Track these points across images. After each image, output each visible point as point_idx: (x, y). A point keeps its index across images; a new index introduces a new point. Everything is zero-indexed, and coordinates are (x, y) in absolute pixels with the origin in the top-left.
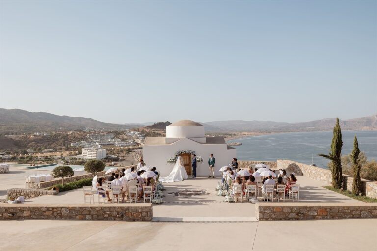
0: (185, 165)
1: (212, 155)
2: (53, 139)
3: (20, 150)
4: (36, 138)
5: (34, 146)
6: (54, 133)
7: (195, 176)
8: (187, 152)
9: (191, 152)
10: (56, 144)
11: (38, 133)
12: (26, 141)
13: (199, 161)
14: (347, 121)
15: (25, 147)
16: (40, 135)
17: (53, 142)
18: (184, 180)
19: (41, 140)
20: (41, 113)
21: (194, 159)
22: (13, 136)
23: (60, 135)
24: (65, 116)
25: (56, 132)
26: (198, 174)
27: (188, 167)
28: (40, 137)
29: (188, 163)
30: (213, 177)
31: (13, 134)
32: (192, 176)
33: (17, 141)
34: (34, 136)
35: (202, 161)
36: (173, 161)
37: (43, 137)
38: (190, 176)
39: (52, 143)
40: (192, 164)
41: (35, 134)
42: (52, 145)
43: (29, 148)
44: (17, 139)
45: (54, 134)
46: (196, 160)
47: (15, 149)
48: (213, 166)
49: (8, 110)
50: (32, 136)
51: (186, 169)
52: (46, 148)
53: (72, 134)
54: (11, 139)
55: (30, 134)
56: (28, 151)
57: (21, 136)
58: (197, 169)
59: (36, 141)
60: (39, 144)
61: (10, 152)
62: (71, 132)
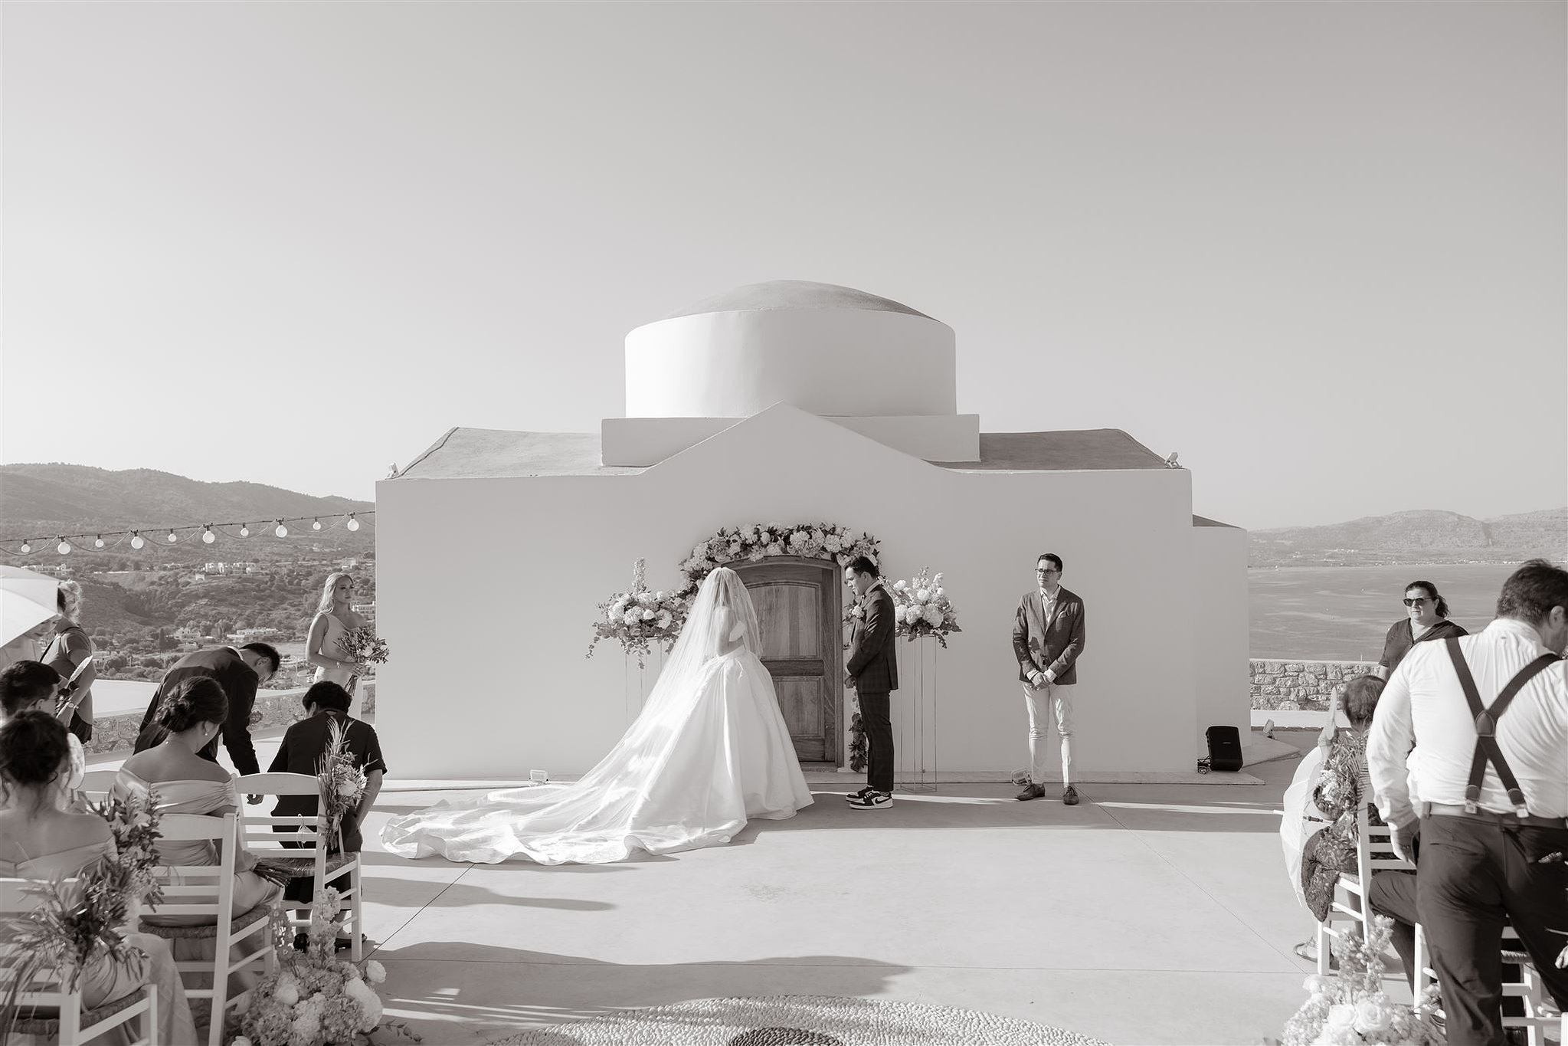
0: (779, 669)
1: (1056, 561)
2: (281, 588)
3: (147, 629)
4: (215, 583)
5: (205, 616)
6: (286, 566)
7: (882, 778)
8: (797, 538)
9: (833, 544)
10: (292, 610)
11: (221, 565)
12: (173, 595)
13: (921, 625)
14: (1498, 525)
15: (170, 618)
16: (229, 573)
17: (283, 600)
18: (757, 822)
19: (232, 591)
20: (241, 487)
21: (869, 602)
22: (125, 578)
23: (310, 574)
24: (332, 497)
25: (296, 560)
26: (904, 762)
27: (807, 686)
28: (230, 582)
29: (808, 647)
30: (1071, 797)
31: (123, 567)
32: (850, 780)
33: (138, 595)
34: (207, 574)
35: (948, 626)
36: (648, 627)
37: (243, 580)
38: (825, 777)
39: (274, 606)
40: (848, 655)
41: (209, 566)
42: (277, 614)
43: (183, 623)
44: (139, 587)
45: (285, 571)
46: (884, 606)
47: (130, 627)
48: (1066, 676)
49: (112, 474)
50: (197, 577)
51: (790, 708)
52: (250, 626)
53: (357, 568)
54: (116, 586)
55: (190, 569)
56: (178, 634)
57: (155, 576)
58: (898, 701)
59: (215, 595)
60: (224, 609)
61: (107, 638)
62: (353, 563)
